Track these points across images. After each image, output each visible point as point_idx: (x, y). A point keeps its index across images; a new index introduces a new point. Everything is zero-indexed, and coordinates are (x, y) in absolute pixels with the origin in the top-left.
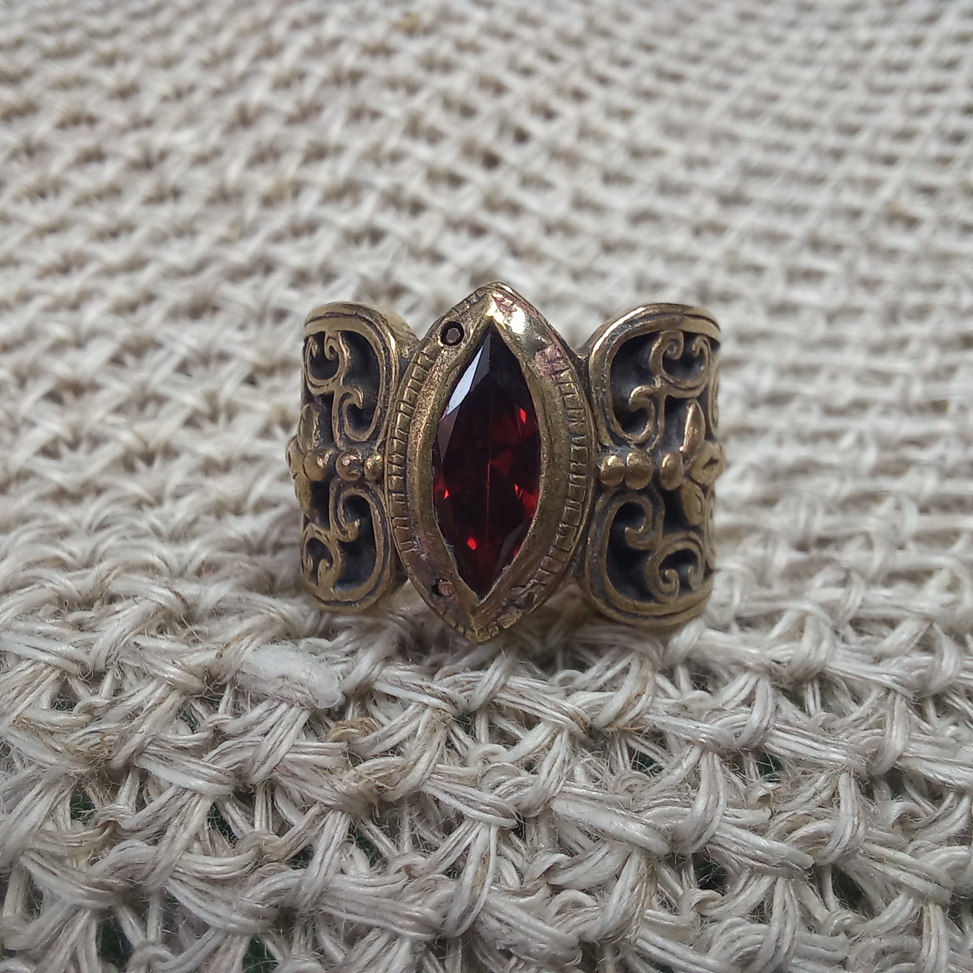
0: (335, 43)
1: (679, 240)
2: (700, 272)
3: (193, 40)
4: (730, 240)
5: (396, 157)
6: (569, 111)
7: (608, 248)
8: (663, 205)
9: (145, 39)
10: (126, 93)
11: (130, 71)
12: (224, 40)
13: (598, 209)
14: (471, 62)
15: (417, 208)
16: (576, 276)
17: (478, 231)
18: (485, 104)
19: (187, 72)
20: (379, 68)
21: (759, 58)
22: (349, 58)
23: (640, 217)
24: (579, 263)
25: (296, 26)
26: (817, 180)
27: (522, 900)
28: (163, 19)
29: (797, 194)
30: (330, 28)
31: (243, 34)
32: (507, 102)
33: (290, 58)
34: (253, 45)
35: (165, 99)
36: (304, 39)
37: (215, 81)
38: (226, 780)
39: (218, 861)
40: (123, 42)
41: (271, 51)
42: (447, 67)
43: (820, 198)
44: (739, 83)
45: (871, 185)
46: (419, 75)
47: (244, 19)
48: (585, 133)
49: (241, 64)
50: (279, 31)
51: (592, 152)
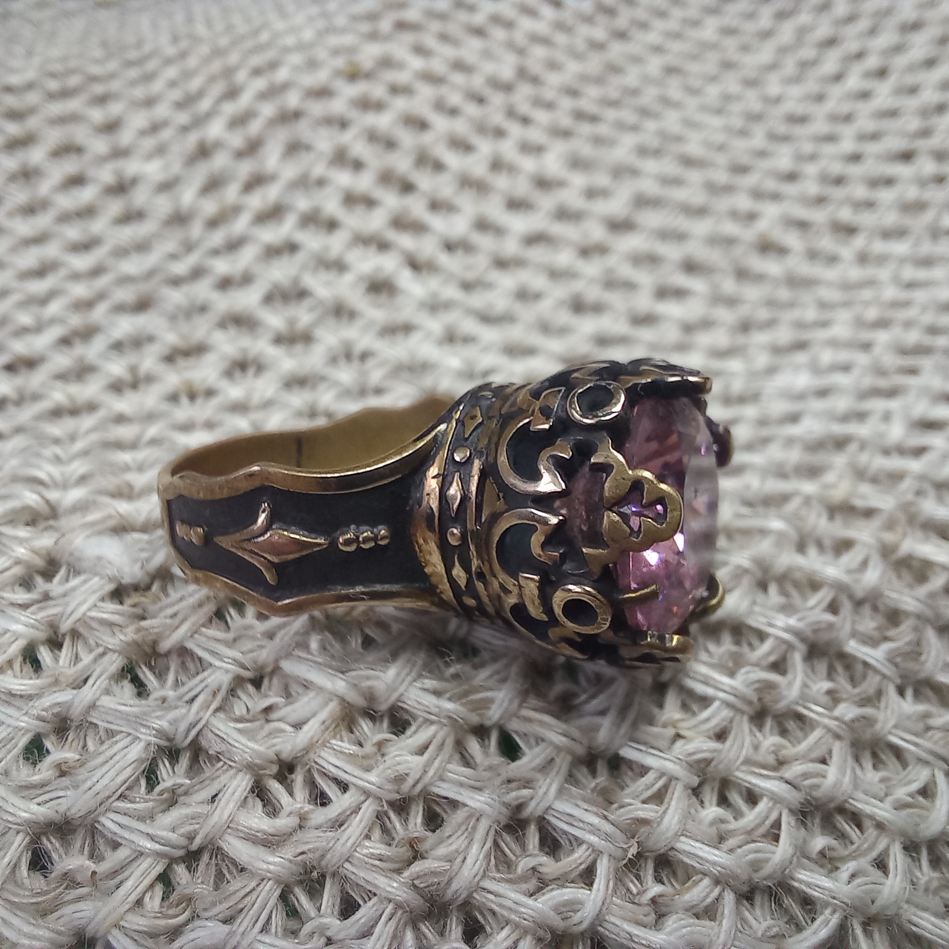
0: (285, 87)
1: (564, 258)
2: (577, 286)
3: (173, 84)
4: (612, 261)
5: (321, 183)
6: (485, 147)
7: (501, 263)
8: (558, 229)
9: (133, 83)
10: (111, 127)
11: (115, 109)
12: (195, 84)
13: (498, 231)
14: (400, 104)
15: (332, 225)
16: (467, 286)
17: (383, 246)
18: (407, 138)
19: (162, 111)
20: (317, 108)
21: (676, 105)
22: (293, 100)
23: (534, 239)
24: (470, 276)
25: (257, 72)
26: (700, 212)
27: (240, 726)
28: (151, 66)
29: (681, 223)
30: (282, 74)
31: (212, 79)
32: (427, 138)
33: (245, 100)
34: (217, 89)
35: (143, 133)
36: (260, 84)
37: (183, 118)
38: (41, 627)
39: (21, 681)
40: (115, 86)
41: (232, 93)
42: (378, 106)
43: (701, 228)
44: (651, 125)
45: (751, 217)
46: (352, 113)
47: (216, 66)
48: (497, 165)
49: (205, 105)
50: (241, 76)
51: (501, 182)
